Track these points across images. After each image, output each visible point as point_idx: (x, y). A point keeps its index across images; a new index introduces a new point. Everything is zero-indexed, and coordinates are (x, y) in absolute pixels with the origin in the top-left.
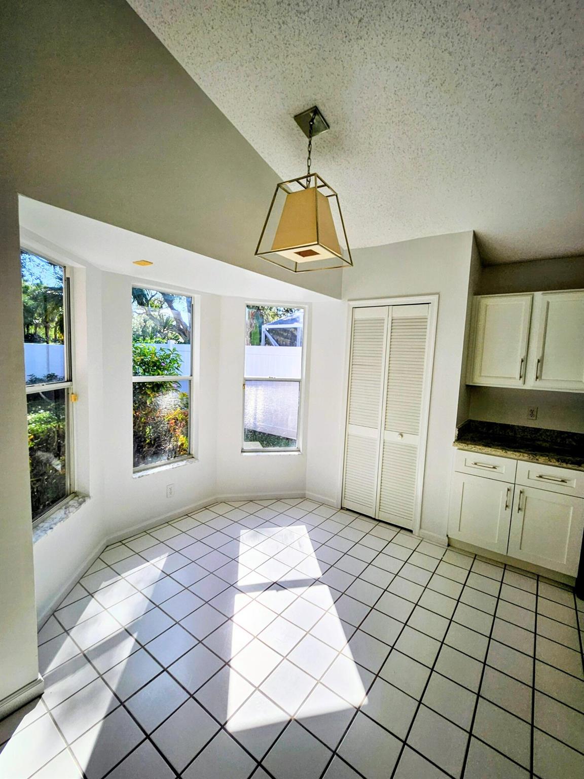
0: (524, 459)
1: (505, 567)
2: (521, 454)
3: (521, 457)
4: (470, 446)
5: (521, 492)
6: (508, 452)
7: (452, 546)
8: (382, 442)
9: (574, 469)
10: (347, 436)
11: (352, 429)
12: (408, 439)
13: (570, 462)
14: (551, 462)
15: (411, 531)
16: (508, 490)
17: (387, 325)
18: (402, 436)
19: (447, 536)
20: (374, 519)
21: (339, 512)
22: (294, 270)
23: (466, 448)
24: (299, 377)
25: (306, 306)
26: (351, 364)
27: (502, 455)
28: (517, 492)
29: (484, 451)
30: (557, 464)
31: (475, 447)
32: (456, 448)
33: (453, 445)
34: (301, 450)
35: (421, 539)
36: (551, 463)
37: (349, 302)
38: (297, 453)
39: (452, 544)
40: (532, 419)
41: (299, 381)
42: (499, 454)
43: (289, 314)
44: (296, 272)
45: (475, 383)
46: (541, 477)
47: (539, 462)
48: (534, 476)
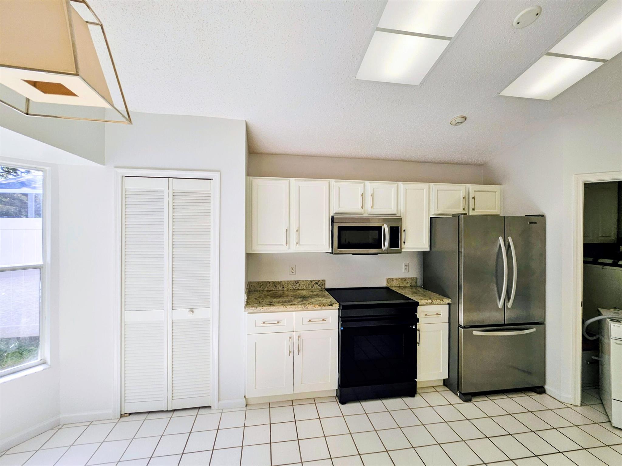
0: (298, 309)
1: (293, 403)
2: (297, 306)
3: (296, 309)
4: (259, 309)
5: (299, 337)
6: (287, 307)
7: (250, 405)
8: (170, 322)
9: (329, 310)
10: (123, 325)
11: (129, 317)
12: (199, 314)
13: (327, 305)
14: (316, 307)
15: (210, 407)
16: (290, 338)
17: (167, 198)
18: (193, 312)
19: (245, 397)
20: (167, 411)
21: (118, 423)
22: (24, 110)
23: (255, 311)
24: (40, 262)
25: (47, 168)
26: (124, 241)
27: (283, 310)
28: (296, 337)
29: (269, 310)
30: (319, 308)
31: (262, 309)
32: (247, 313)
33: (244, 311)
34: (49, 361)
35: (221, 411)
36: (316, 309)
37: (117, 169)
38: (40, 368)
39: (249, 403)
40: (293, 275)
41: (40, 268)
42: (281, 310)
43: (10, 177)
44: (27, 114)
45: (253, 251)
46: (310, 321)
47: (309, 309)
48: (306, 321)
